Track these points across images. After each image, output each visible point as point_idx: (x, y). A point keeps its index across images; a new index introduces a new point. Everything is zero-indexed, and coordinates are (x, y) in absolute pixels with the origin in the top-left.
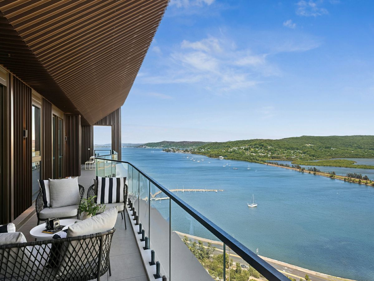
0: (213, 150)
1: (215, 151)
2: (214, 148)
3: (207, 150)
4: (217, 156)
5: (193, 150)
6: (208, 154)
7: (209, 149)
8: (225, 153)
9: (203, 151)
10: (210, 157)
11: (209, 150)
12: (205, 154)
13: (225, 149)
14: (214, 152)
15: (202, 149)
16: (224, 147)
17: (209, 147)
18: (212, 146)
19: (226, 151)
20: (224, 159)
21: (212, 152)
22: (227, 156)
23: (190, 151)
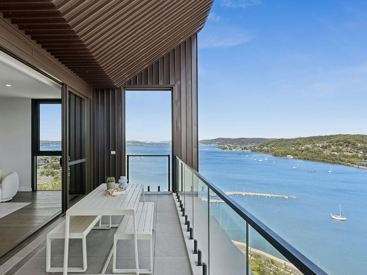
0: (278, 148)
2: (280, 146)
3: (271, 148)
4: (284, 155)
6: (273, 152)
7: (273, 147)
8: (294, 151)
9: (265, 148)
10: (275, 156)
12: (268, 152)
13: (294, 147)
14: (280, 150)
15: (264, 146)
16: (293, 145)
17: (273, 145)
18: (278, 144)
19: (296, 149)
20: (293, 158)
21: (277, 151)
22: (297, 156)
23: (250, 149)
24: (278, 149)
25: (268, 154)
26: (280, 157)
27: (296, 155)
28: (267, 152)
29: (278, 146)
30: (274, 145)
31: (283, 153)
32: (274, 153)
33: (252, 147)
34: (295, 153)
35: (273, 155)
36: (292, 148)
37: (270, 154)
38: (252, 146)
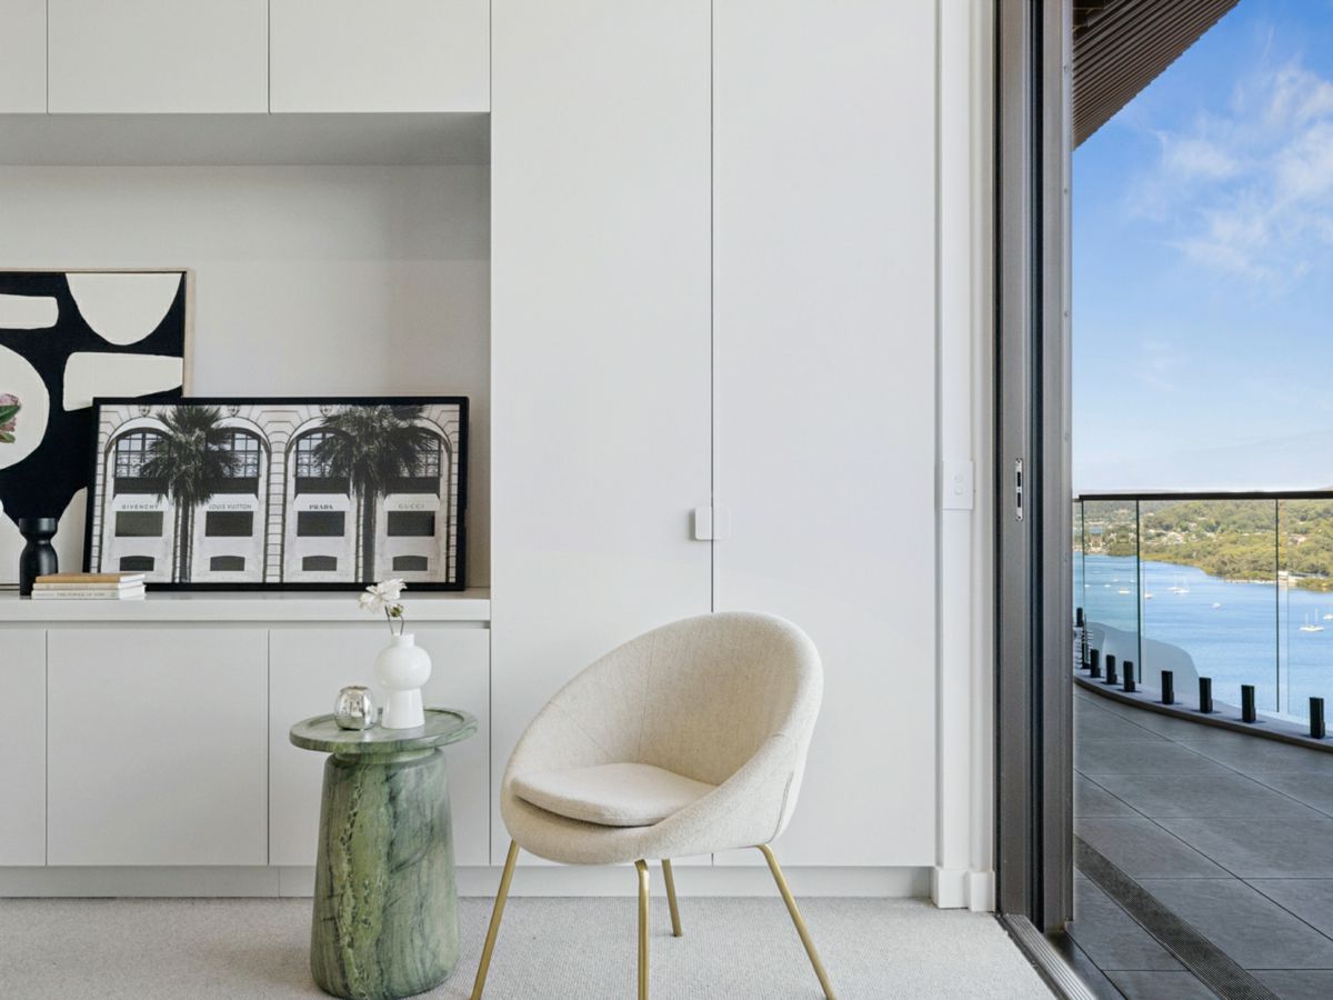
0: (1233, 537)
1: (1249, 542)
2: (1245, 526)
3: (1200, 536)
4: (1266, 569)
5: (1113, 536)
6: (1209, 558)
7: (1213, 529)
8: (1307, 553)
9: (1174, 538)
10: (1220, 574)
11: (1210, 534)
12: (1190, 556)
13: (1305, 532)
14: (1242, 549)
15: (1168, 528)
16: (1303, 519)
17: (1213, 521)
18: (1235, 518)
19: (1317, 542)
20: (1298, 585)
21: (1228, 551)
22: (1325, 573)
23: (1104, 540)
24: (1234, 542)
25: (1186, 564)
26: (1245, 578)
27: (1316, 572)
28: (1185, 557)
29: (1232, 527)
30: (1218, 523)
31: (1260, 563)
32: (1214, 560)
33: (1109, 532)
34: (1312, 559)
35: (1211, 569)
36: (1296, 537)
37: (1200, 564)
38: (1110, 527)
